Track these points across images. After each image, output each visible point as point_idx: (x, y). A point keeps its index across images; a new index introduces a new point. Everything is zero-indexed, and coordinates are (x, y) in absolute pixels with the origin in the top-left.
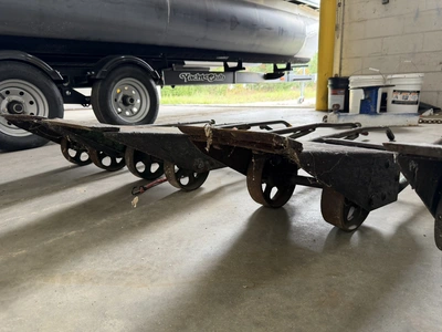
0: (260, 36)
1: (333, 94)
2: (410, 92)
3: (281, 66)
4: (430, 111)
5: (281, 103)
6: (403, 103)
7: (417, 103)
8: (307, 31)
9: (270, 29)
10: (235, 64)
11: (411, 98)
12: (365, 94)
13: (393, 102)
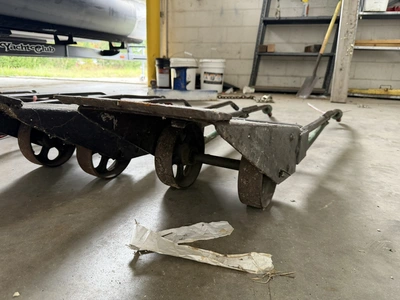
0: (90, 13)
1: (161, 73)
2: (216, 74)
3: (117, 44)
4: (231, 90)
5: (125, 80)
6: (212, 83)
7: (220, 83)
8: (137, 15)
9: (100, 8)
10: (66, 38)
11: (217, 79)
12: (177, 73)
13: (205, 82)
